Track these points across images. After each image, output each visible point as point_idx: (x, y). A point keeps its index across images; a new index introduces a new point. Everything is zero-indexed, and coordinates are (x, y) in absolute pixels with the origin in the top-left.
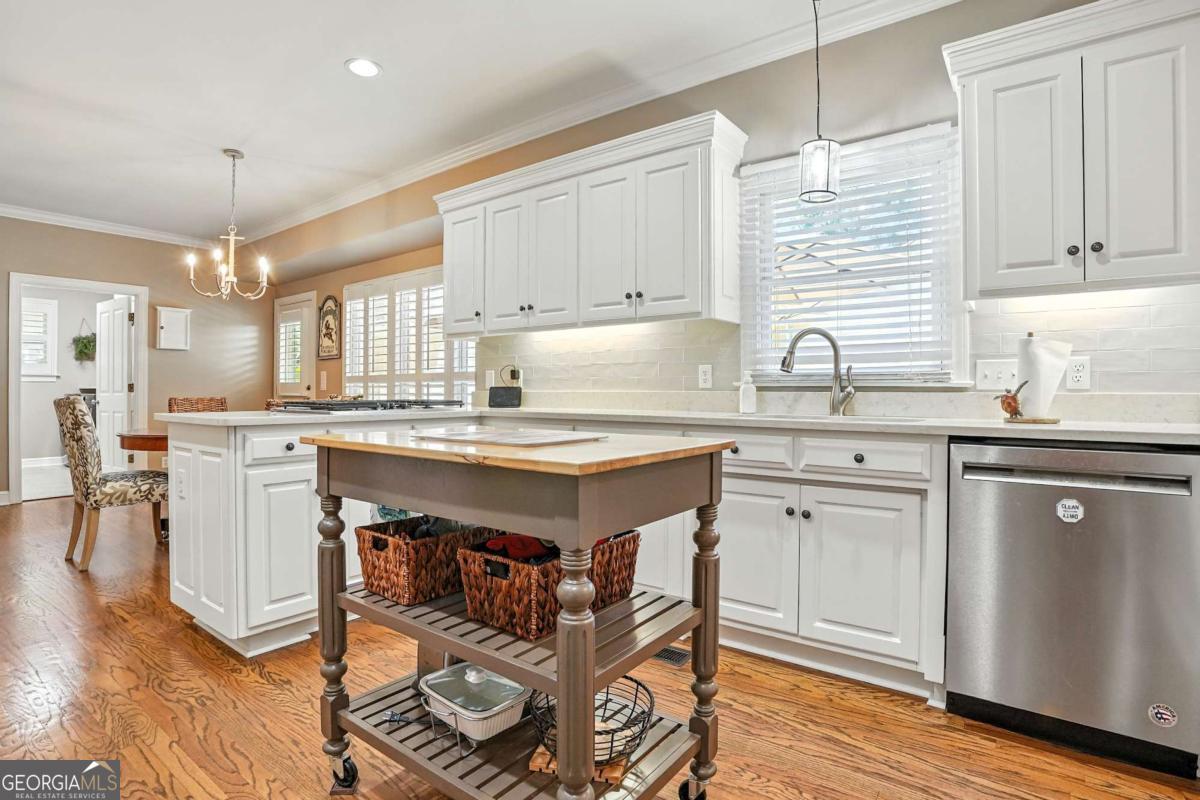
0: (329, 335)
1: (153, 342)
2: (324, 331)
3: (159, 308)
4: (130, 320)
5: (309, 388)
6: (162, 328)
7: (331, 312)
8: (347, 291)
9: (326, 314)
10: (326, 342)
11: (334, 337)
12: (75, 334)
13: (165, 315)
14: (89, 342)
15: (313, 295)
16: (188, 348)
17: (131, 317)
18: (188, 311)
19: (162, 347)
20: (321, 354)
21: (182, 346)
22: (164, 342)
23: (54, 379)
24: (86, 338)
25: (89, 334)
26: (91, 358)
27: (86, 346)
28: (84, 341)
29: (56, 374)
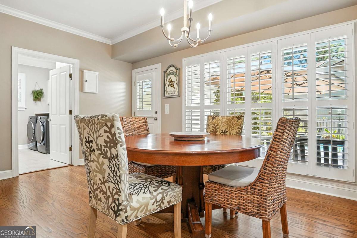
0: (171, 85)
1: (82, 89)
2: (168, 83)
3: (84, 71)
4: (70, 77)
5: (156, 113)
6: (86, 81)
7: (173, 73)
8: (185, 61)
9: (170, 74)
10: (169, 89)
11: (175, 86)
12: (33, 89)
13: (87, 74)
14: (39, 93)
15: (159, 65)
16: (97, 92)
17: (71, 76)
18: (97, 73)
19: (86, 91)
20: (166, 95)
21: (95, 91)
22: (87, 89)
23: (24, 109)
24: (38, 91)
25: (39, 89)
26: (40, 100)
27: (38, 95)
28: (37, 92)
29: (25, 107)
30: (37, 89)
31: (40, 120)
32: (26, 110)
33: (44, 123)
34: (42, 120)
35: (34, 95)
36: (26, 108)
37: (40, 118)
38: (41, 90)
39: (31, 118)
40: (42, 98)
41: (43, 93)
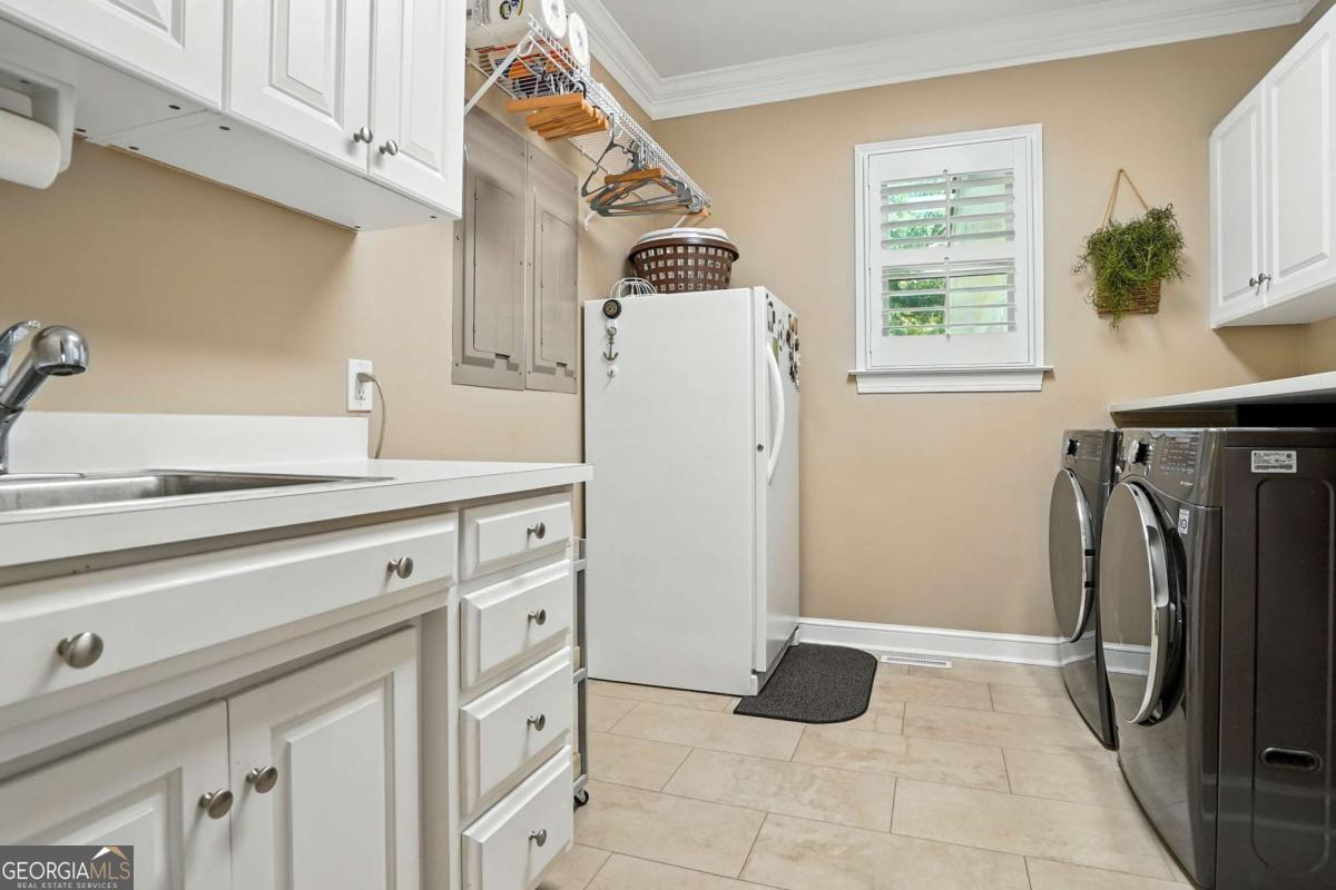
14: (1142, 241)
23: (1035, 382)
24: (1131, 228)
25: (1140, 215)
26: (1146, 302)
27: (1132, 259)
28: (1127, 238)
29: (1041, 365)
30: (1129, 213)
31: (1142, 473)
32: (1049, 383)
33: (1184, 515)
34: (1163, 475)
35: (1099, 269)
36: (1048, 374)
37: (1142, 455)
38: (1160, 217)
39: (1072, 449)
40: (1163, 281)
41: (1177, 239)
